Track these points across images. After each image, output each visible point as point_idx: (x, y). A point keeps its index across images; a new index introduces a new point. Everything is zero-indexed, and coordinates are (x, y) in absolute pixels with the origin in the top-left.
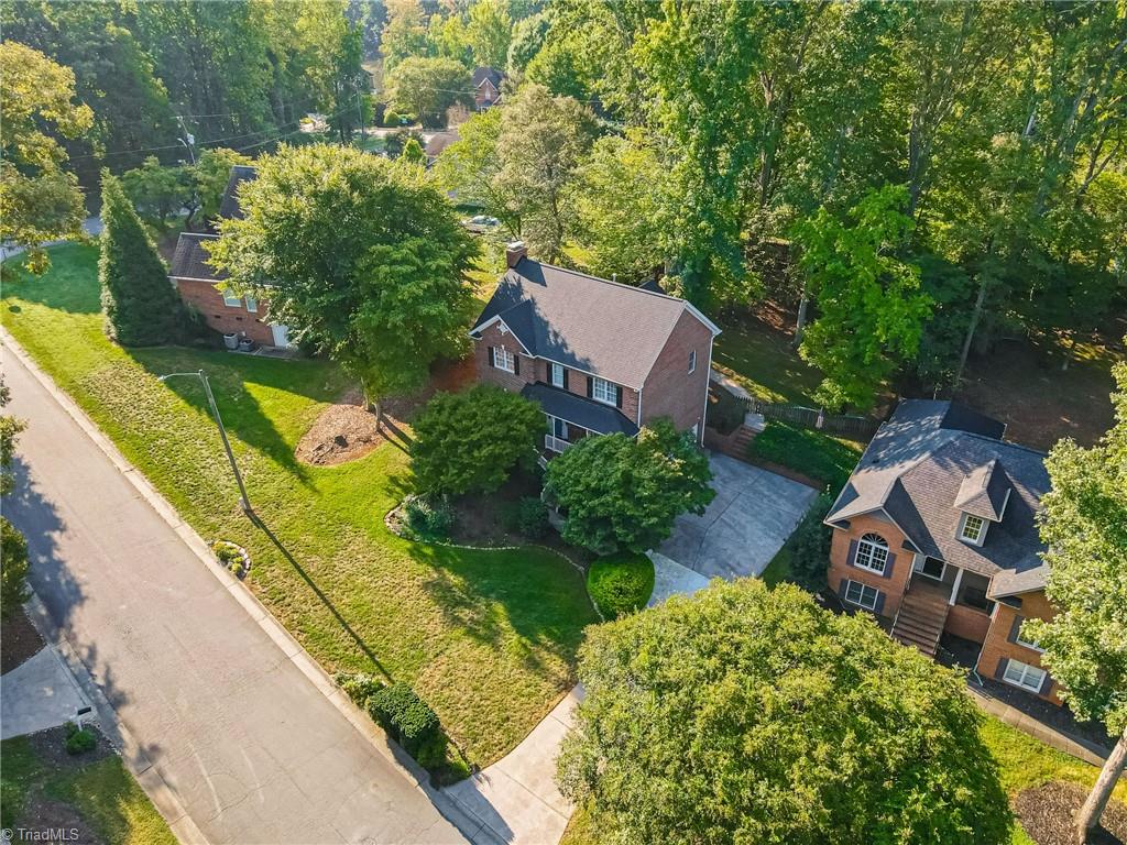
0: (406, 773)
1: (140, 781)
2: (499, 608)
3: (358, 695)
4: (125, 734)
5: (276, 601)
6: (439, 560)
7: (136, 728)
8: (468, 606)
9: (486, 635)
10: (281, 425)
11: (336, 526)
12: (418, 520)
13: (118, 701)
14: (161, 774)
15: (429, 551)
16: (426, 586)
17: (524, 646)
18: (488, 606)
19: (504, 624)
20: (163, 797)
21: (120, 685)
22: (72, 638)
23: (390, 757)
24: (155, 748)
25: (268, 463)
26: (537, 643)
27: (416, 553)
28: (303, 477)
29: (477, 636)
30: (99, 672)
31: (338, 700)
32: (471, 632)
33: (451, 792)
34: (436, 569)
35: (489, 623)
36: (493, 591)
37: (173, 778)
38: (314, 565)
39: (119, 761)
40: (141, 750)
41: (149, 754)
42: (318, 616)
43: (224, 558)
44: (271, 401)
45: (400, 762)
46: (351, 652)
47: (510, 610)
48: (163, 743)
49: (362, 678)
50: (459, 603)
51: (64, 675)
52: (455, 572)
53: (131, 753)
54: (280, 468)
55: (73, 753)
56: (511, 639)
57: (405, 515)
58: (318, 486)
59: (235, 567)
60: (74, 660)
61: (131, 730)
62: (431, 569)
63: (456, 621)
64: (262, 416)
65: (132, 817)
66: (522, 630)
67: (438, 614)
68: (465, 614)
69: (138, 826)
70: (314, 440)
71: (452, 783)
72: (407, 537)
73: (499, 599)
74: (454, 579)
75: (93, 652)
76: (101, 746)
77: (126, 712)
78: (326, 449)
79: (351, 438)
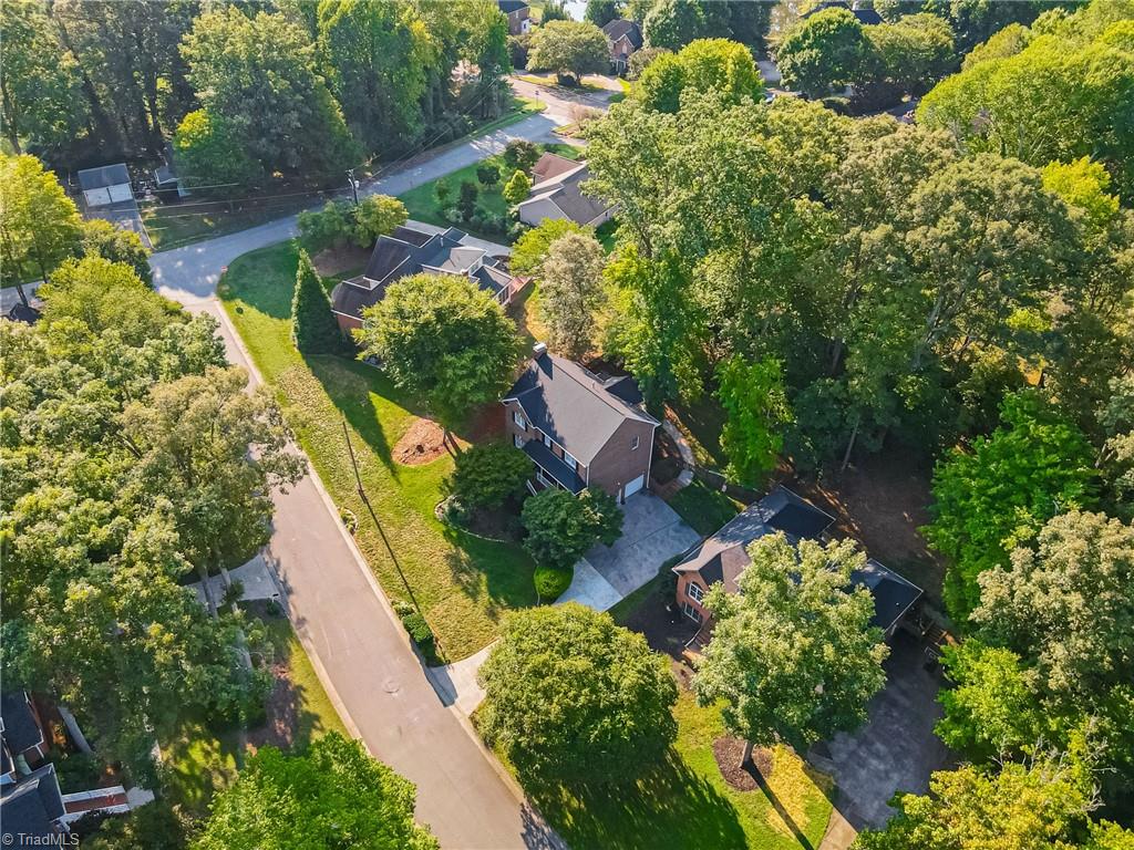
0: (415, 657)
1: (297, 632)
2: (484, 577)
3: (401, 613)
4: (292, 609)
5: (368, 551)
6: (458, 542)
7: (297, 607)
8: (468, 573)
9: (472, 593)
10: (387, 431)
11: (406, 508)
12: (453, 512)
13: (289, 592)
14: (306, 631)
15: (454, 534)
16: (447, 557)
17: (491, 603)
18: (478, 575)
19: (484, 588)
20: (305, 643)
21: (291, 583)
22: (270, 553)
23: (410, 647)
24: (304, 619)
25: (374, 457)
26: (498, 603)
27: (447, 534)
28: (394, 471)
29: (467, 593)
30: (281, 573)
31: (390, 613)
32: (465, 589)
33: (434, 670)
34: (456, 547)
35: (476, 585)
36: (482, 566)
37: (311, 635)
38: (390, 532)
39: (288, 621)
40: (298, 619)
41: (301, 621)
42: (388, 564)
43: (345, 520)
44: (384, 409)
45: (414, 650)
46: (400, 588)
47: (489, 580)
48: (308, 618)
49: (403, 605)
50: (463, 571)
51: (266, 572)
52: (465, 551)
53: (294, 618)
54: (382, 463)
55: (269, 613)
56: (485, 597)
57: (446, 507)
58: (401, 480)
59: (350, 526)
60: (270, 565)
61: (294, 607)
62: (453, 547)
63: (459, 580)
64: (377, 420)
65: (293, 649)
66: (493, 594)
67: (450, 574)
68: (465, 578)
69: (295, 653)
70: (405, 444)
71: (436, 666)
72: (444, 523)
73: (484, 572)
74: (464, 555)
75: (278, 563)
76: (282, 613)
77: (292, 598)
78: (411, 453)
79: (427, 446)
